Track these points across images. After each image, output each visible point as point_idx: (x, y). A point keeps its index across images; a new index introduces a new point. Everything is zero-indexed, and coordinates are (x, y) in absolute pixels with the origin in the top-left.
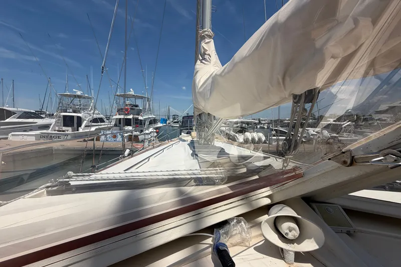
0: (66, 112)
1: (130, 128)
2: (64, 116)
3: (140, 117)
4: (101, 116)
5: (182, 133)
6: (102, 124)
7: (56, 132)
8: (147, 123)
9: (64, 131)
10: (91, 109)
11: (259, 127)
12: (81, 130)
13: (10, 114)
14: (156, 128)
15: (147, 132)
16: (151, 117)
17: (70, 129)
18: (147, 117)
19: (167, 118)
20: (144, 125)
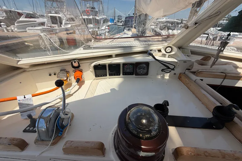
0: (51, 13)
1: (92, 26)
2: (51, 16)
3: (97, 17)
4: (72, 16)
5: (125, 30)
6: (74, 22)
7: (49, 28)
8: (102, 22)
9: (53, 27)
10: (65, 11)
11: (179, 26)
12: (63, 27)
13: (20, 15)
14: (108, 26)
15: (103, 28)
16: (104, 17)
17: (56, 25)
18: (101, 17)
19: (113, 18)
20: (100, 23)
